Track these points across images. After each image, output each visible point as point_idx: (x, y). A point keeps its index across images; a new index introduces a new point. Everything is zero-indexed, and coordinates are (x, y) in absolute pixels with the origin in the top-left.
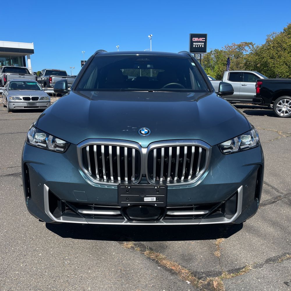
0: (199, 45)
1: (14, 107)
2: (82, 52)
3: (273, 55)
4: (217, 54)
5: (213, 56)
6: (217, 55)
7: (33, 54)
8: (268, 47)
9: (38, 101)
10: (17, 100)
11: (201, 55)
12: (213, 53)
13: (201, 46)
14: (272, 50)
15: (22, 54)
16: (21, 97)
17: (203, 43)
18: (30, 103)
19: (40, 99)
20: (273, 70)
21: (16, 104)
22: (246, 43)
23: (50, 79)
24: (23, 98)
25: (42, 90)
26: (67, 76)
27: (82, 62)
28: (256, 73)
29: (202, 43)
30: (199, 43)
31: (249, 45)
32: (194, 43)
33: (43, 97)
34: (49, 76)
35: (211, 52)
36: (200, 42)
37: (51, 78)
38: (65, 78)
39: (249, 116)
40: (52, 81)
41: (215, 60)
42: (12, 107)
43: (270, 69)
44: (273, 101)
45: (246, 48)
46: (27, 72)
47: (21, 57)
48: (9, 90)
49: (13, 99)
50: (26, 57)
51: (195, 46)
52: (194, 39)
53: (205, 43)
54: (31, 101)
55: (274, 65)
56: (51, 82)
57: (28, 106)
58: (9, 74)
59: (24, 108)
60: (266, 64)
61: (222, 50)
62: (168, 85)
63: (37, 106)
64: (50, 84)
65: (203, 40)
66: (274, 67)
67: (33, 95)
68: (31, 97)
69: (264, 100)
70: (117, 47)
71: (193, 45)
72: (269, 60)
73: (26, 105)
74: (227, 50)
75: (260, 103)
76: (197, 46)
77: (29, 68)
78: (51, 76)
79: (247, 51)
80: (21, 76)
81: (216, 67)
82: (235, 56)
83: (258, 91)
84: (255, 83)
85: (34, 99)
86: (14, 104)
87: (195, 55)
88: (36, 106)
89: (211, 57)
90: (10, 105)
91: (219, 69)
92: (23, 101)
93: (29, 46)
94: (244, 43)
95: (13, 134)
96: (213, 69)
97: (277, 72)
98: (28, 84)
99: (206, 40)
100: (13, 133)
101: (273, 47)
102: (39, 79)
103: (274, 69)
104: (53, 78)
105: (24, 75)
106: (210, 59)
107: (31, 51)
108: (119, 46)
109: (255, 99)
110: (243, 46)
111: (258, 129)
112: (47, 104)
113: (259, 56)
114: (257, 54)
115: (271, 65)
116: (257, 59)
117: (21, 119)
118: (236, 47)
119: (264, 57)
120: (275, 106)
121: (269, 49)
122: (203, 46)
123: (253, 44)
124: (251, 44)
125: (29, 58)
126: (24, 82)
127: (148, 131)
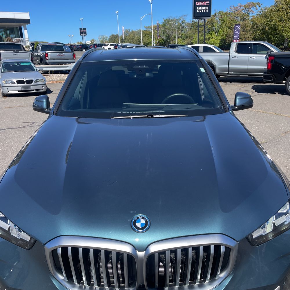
0: (203, 10)
1: (8, 92)
2: (81, 19)
3: (282, 18)
4: (221, 16)
5: (217, 19)
6: (222, 18)
7: (29, 24)
8: (278, 9)
9: (33, 84)
10: (10, 84)
11: (205, 20)
12: (217, 15)
13: (205, 10)
14: (281, 11)
15: (18, 24)
16: (15, 81)
17: (208, 7)
18: (24, 87)
19: (35, 82)
20: (281, 33)
21: (10, 89)
22: (253, 4)
23: (46, 55)
24: (17, 81)
25: (37, 71)
26: (64, 51)
27: (81, 29)
28: (266, 43)
29: (206, 7)
30: (203, 8)
31: (256, 6)
32: (198, 8)
33: (38, 80)
34: (45, 52)
35: (215, 14)
36: (204, 6)
37: (47, 53)
38: (62, 53)
39: (258, 95)
40: (49, 56)
41: (219, 22)
42: (6, 91)
43: (278, 33)
44: (285, 78)
45: (253, 9)
46: (22, 48)
47: (17, 28)
48: (2, 72)
49: (6, 83)
50: (22, 27)
51: (199, 11)
52: (198, 4)
53: (210, 7)
54: (25, 84)
55: (282, 29)
56: (47, 59)
57: (22, 90)
58: (3, 51)
59: (18, 92)
60: (274, 28)
61: (227, 12)
62: (172, 96)
63: (32, 89)
64: (46, 61)
65: (207, 3)
66: (283, 30)
67: (27, 78)
68: (25, 80)
69: (276, 78)
70: (116, 12)
71: (197, 9)
72: (278, 23)
73: (20, 89)
74: (232, 12)
75: (271, 80)
76: (201, 10)
77: (26, 39)
78: (47, 52)
79: (254, 13)
80: (15, 53)
81: (221, 31)
82: (240, 18)
83: (270, 67)
84: (265, 56)
85: (28, 82)
86: (7, 89)
87: (198, 21)
88: (30, 89)
89: (216, 20)
90: (3, 90)
91: (224, 32)
92: (16, 84)
93: (25, 16)
94: (251, 3)
95: (3, 131)
96: (217, 33)
97: (286, 35)
98: (22, 64)
99: (210, 3)
100: (4, 129)
101: (282, 8)
102: (35, 54)
103: (283, 32)
104: (49, 54)
105: (19, 52)
106: (214, 23)
107: (27, 21)
108: (118, 12)
109: (266, 75)
110: (250, 7)
111: (271, 113)
112: (43, 87)
113: (267, 19)
114: (264, 16)
115: (280, 28)
116: (264, 23)
117: (15, 107)
118: (242, 8)
119: (272, 20)
120: (288, 83)
121: (278, 10)
122: (207, 11)
123: (260, 4)
124: (257, 4)
125: (25, 28)
126: (18, 63)
127: (146, 221)
